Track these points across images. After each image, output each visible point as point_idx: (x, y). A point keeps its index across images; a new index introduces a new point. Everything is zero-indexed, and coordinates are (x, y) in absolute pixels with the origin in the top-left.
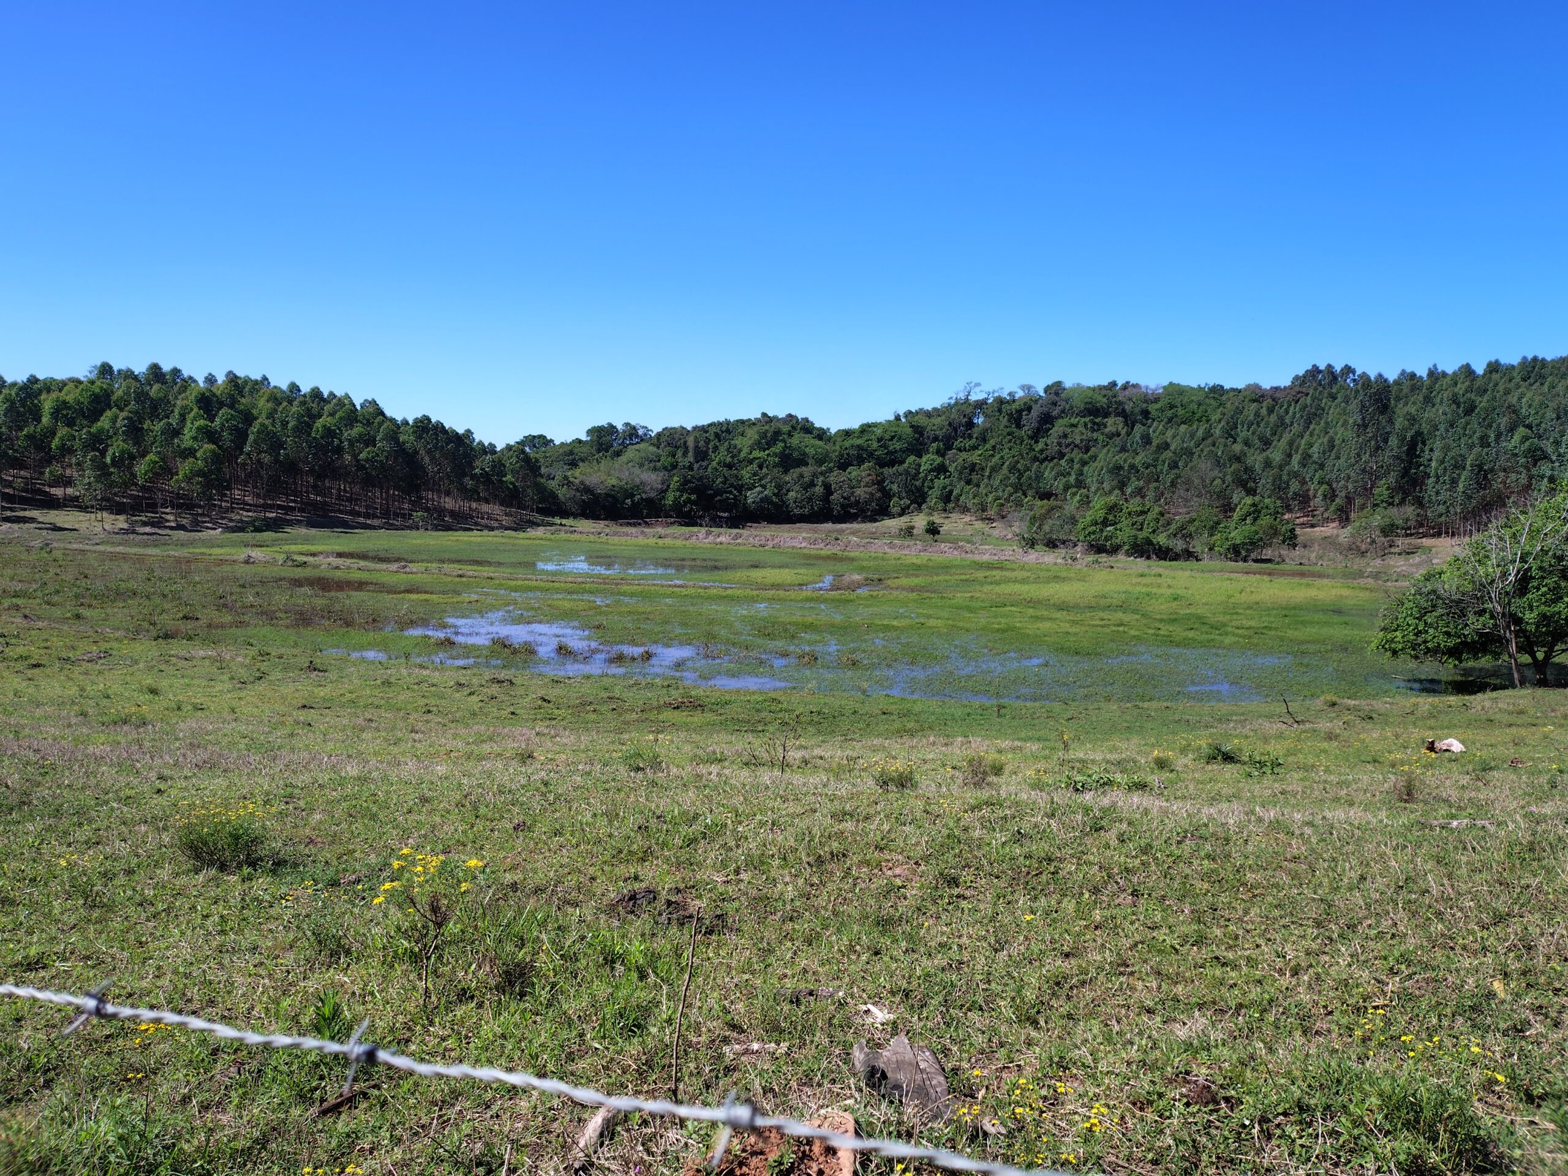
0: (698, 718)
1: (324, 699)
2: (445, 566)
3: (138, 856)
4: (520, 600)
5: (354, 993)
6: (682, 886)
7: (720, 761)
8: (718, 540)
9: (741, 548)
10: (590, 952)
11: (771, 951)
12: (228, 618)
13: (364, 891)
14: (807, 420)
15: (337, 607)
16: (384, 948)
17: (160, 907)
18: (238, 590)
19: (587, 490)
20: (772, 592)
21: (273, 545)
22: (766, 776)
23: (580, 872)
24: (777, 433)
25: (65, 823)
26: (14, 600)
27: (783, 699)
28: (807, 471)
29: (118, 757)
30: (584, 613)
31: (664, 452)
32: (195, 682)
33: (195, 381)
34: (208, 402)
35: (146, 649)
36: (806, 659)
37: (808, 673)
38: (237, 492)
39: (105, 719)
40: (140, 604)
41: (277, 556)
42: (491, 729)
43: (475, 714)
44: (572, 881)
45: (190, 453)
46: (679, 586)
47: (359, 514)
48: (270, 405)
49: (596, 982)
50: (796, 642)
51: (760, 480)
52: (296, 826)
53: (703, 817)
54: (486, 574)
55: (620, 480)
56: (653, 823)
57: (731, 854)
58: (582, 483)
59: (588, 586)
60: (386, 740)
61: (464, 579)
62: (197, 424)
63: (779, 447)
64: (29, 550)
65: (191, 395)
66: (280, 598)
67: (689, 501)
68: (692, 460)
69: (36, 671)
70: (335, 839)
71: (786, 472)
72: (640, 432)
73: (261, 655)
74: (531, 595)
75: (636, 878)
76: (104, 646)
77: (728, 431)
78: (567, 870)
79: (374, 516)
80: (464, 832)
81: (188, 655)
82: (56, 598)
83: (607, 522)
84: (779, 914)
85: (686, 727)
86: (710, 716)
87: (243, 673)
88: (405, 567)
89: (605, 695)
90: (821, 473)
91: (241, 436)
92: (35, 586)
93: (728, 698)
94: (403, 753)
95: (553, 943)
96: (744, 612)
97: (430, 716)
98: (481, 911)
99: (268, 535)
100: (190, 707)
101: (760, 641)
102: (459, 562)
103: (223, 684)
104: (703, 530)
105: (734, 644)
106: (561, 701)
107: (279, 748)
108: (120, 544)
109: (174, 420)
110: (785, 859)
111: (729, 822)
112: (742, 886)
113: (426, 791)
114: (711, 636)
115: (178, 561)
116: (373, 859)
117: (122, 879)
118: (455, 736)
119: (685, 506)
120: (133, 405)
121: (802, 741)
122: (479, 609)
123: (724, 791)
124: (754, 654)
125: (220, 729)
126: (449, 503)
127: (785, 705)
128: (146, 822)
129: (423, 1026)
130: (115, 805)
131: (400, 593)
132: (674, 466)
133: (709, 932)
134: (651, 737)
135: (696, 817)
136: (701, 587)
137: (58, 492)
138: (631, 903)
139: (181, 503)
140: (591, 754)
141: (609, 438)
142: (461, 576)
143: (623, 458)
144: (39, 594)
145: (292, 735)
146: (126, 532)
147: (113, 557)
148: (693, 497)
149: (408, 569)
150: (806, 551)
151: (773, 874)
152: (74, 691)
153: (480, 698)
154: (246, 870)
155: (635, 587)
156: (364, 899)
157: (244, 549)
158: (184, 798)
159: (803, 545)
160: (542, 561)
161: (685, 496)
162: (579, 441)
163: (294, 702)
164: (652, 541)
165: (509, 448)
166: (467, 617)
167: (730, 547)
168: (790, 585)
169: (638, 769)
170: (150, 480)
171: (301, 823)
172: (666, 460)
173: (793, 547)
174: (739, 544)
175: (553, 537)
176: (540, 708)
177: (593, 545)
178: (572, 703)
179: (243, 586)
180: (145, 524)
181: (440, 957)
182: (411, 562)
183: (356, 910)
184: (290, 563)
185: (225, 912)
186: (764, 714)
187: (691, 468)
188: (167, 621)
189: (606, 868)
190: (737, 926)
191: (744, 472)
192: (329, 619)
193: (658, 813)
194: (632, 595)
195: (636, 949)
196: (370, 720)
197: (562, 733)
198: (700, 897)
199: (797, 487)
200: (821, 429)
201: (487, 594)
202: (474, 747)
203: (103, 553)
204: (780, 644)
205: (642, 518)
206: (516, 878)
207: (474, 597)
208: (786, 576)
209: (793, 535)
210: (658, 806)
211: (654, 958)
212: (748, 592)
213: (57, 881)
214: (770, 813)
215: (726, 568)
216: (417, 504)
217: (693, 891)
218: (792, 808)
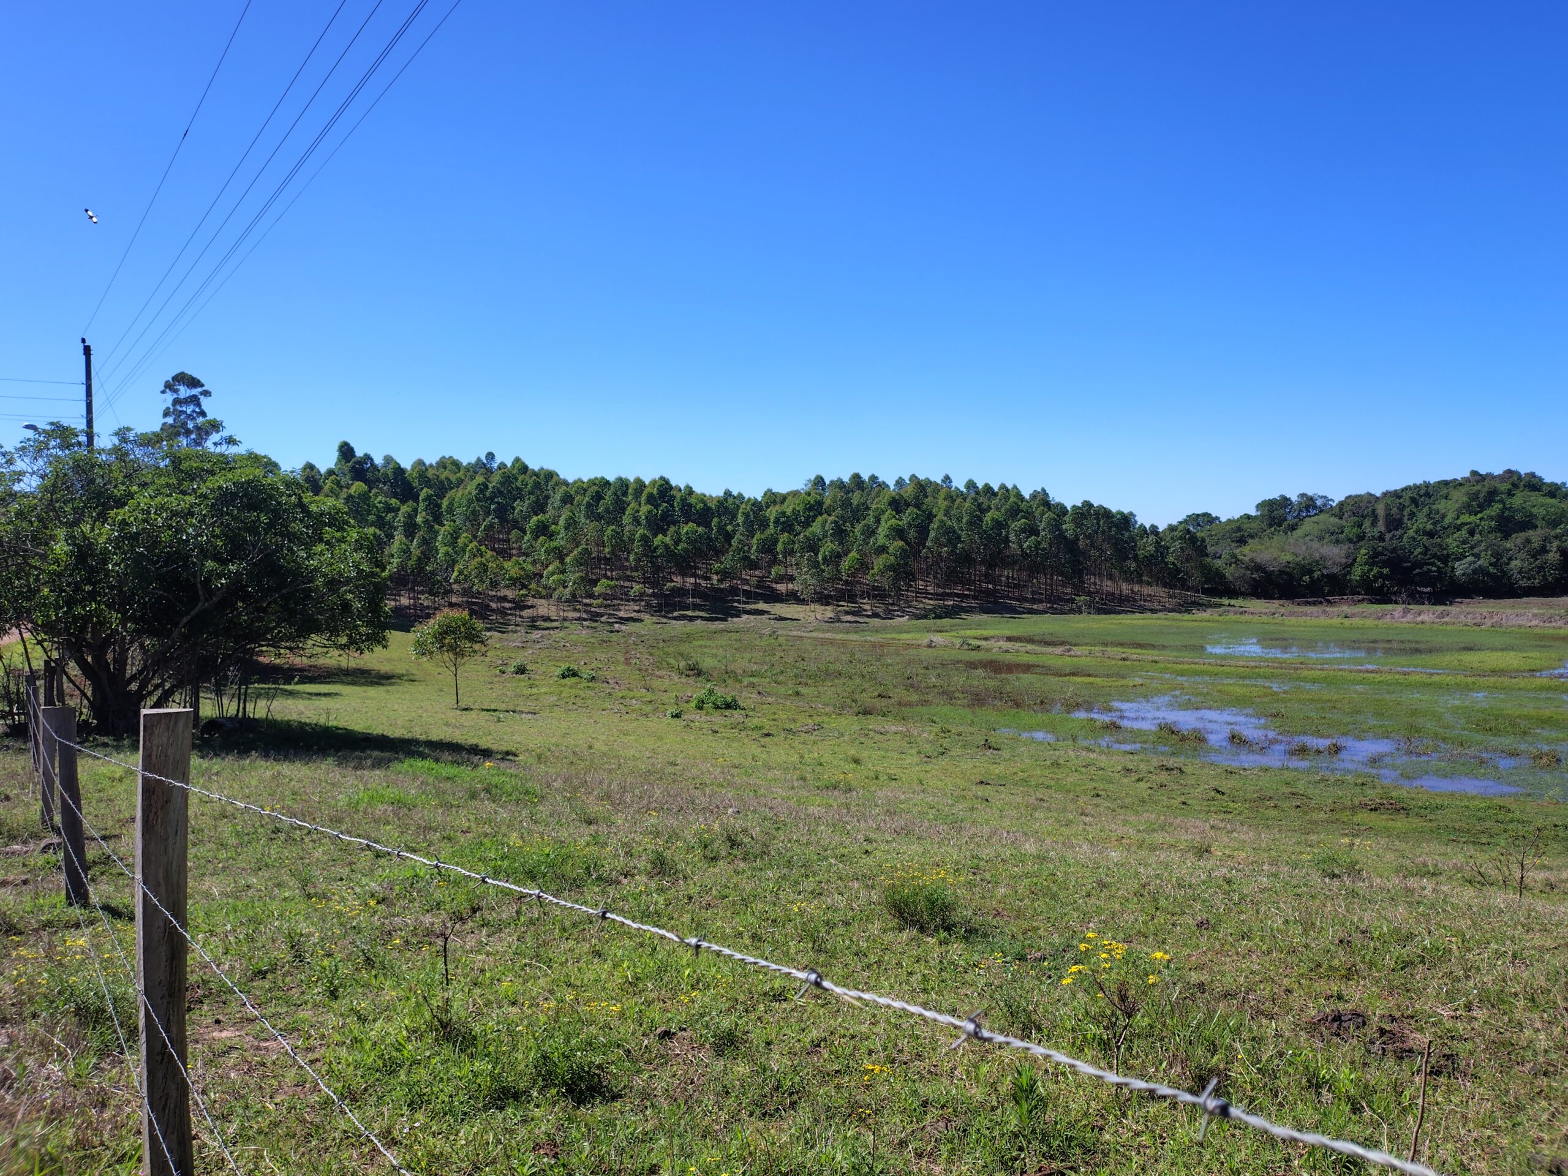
0: (1400, 823)
1: (999, 776)
2: (1109, 649)
3: (853, 910)
4: (1186, 684)
5: (1047, 1071)
6: (1398, 1014)
7: (1434, 874)
8: (1419, 619)
9: (1449, 628)
10: (1291, 1070)
11: (1520, 1108)
12: (914, 697)
13: (1050, 970)
14: (1533, 475)
15: (1008, 688)
16: (1073, 1030)
17: (873, 959)
18: (923, 671)
19: (1258, 567)
20: (1493, 679)
21: (951, 631)
22: (1499, 899)
23: (1273, 981)
24: (1492, 494)
25: (796, 873)
26: (751, 679)
27: (1513, 807)
28: (1535, 536)
29: (833, 819)
30: (1259, 700)
31: (1348, 522)
32: (889, 754)
33: (888, 486)
34: (897, 505)
35: (849, 723)
36: (1545, 760)
37: (1548, 777)
38: (921, 583)
39: (819, 784)
40: (844, 684)
41: (954, 640)
42: (1162, 818)
43: (1144, 801)
44: (1265, 990)
45: (883, 549)
46: (1371, 672)
47: (1026, 600)
48: (946, 503)
49: (1300, 1106)
50: (1528, 738)
51: (1472, 548)
52: (983, 897)
53: (1419, 938)
54: (1150, 658)
55: (1296, 555)
56: (1357, 939)
57: (1458, 985)
58: (1252, 560)
59: (1262, 670)
60: (1057, 820)
61: (1128, 663)
62: (889, 523)
63: (1495, 509)
64: (761, 636)
65: (885, 499)
66: (958, 680)
67: (1380, 575)
68: (1383, 529)
69: (768, 739)
70: (1019, 914)
71: (1506, 536)
72: (1319, 503)
73: (943, 732)
74: (1198, 679)
75: (1340, 997)
76: (818, 720)
77: (1428, 495)
78: (1258, 978)
79: (1041, 601)
80: (1145, 923)
81: (883, 730)
82: (781, 678)
83: (1281, 602)
84: (1529, 1066)
85: (1388, 832)
86: (1416, 822)
87: (928, 748)
88: (1069, 650)
89: (1288, 790)
90: (1556, 537)
91: (923, 531)
92: (766, 668)
93: (1439, 801)
94: (1075, 835)
95: (1248, 1052)
96: (1457, 702)
97: (1098, 800)
98: (1169, 1008)
99: (946, 621)
100: (885, 777)
101: (1479, 737)
102: (1122, 645)
103: (912, 758)
104: (1399, 608)
105: (1444, 739)
106: (1236, 794)
107: (962, 821)
108: (828, 631)
109: (870, 520)
110: (1533, 1000)
111: (1455, 948)
112: (1476, 1025)
113: (1103, 876)
114: (1414, 730)
115: (874, 645)
116: (1056, 939)
117: (840, 929)
118: (1125, 822)
119: (1375, 581)
120: (839, 511)
121: (1545, 860)
122: (1145, 694)
123: (1444, 911)
124: (1472, 751)
125: (911, 799)
126: (1109, 586)
127: (1517, 815)
128: (857, 879)
129: (1115, 1116)
130: (833, 861)
131: (1065, 675)
132: (1361, 537)
133: (1436, 1072)
134: (1346, 840)
135: (1410, 937)
136: (1399, 673)
137: (782, 588)
138: (1336, 1025)
139: (877, 594)
140: (1274, 853)
141: (1282, 511)
142: (1124, 659)
143: (1299, 532)
144: (769, 674)
145: (972, 809)
146: (832, 621)
147: (823, 642)
148: (1386, 571)
149: (1072, 653)
150: (1537, 631)
151: (1517, 1016)
152: (795, 758)
153: (1149, 785)
154: (943, 934)
155: (1318, 673)
156: (1050, 977)
157: (927, 635)
158: (887, 860)
159: (1534, 623)
160: (1210, 644)
161: (1375, 570)
162: (1248, 517)
163: (973, 777)
164: (1336, 621)
165: (1172, 528)
166: (1132, 701)
167: (1435, 626)
168: (1517, 671)
169: (1334, 876)
170: (853, 575)
171: (988, 895)
172: (1351, 531)
173: (1520, 626)
174: (1447, 623)
175: (1221, 618)
176: (1214, 799)
177: (1266, 627)
178: (1249, 796)
179: (927, 668)
180: (847, 613)
181: (1130, 1049)
182: (1075, 645)
183: (1044, 988)
184: (966, 647)
185: (926, 972)
186: (1489, 824)
187: (1381, 538)
188: (867, 699)
189: (1303, 981)
190: (1471, 1070)
191: (1449, 540)
192: (1001, 700)
193: (1362, 927)
194: (1314, 681)
195: (1346, 1077)
196: (1042, 800)
197: (1239, 829)
198: (1421, 1030)
199: (1522, 555)
200: (1553, 484)
201: (1152, 678)
202: (1144, 835)
203: (815, 639)
204: (1506, 742)
205: (1323, 596)
206: (1202, 979)
207: (1138, 681)
208: (1511, 660)
209: (1519, 611)
210: (1361, 919)
211: (1369, 1091)
212: (1460, 678)
213: (792, 924)
214: (1508, 942)
215: (1430, 651)
216: (1079, 589)
217: (1413, 1022)
218: (1538, 940)
